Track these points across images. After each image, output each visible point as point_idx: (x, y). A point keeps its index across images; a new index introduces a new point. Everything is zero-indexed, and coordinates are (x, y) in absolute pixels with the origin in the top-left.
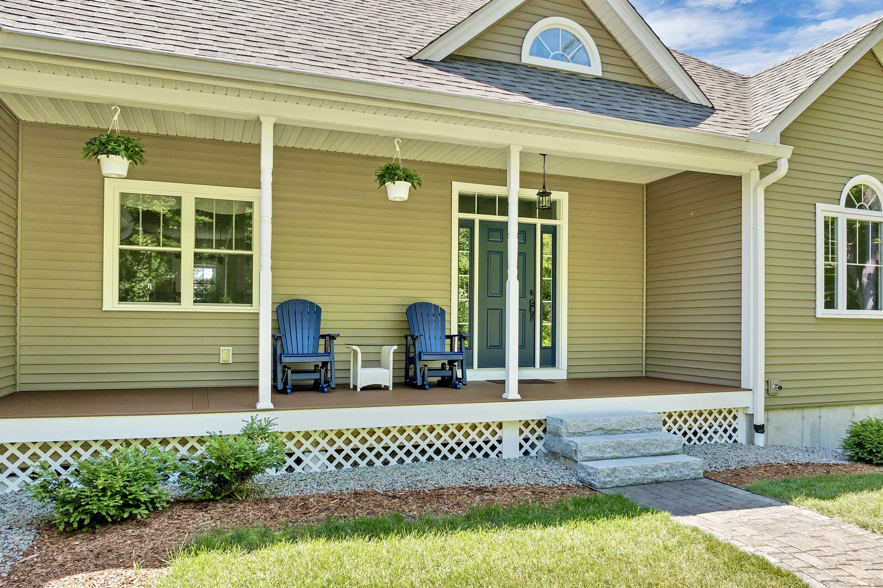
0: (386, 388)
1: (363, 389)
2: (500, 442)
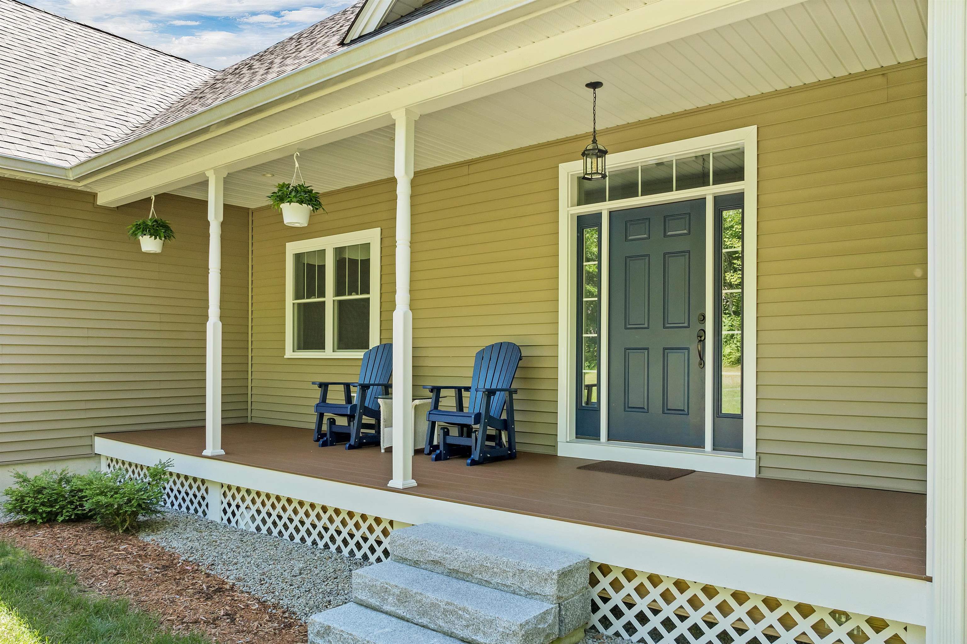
1: (386, 451)
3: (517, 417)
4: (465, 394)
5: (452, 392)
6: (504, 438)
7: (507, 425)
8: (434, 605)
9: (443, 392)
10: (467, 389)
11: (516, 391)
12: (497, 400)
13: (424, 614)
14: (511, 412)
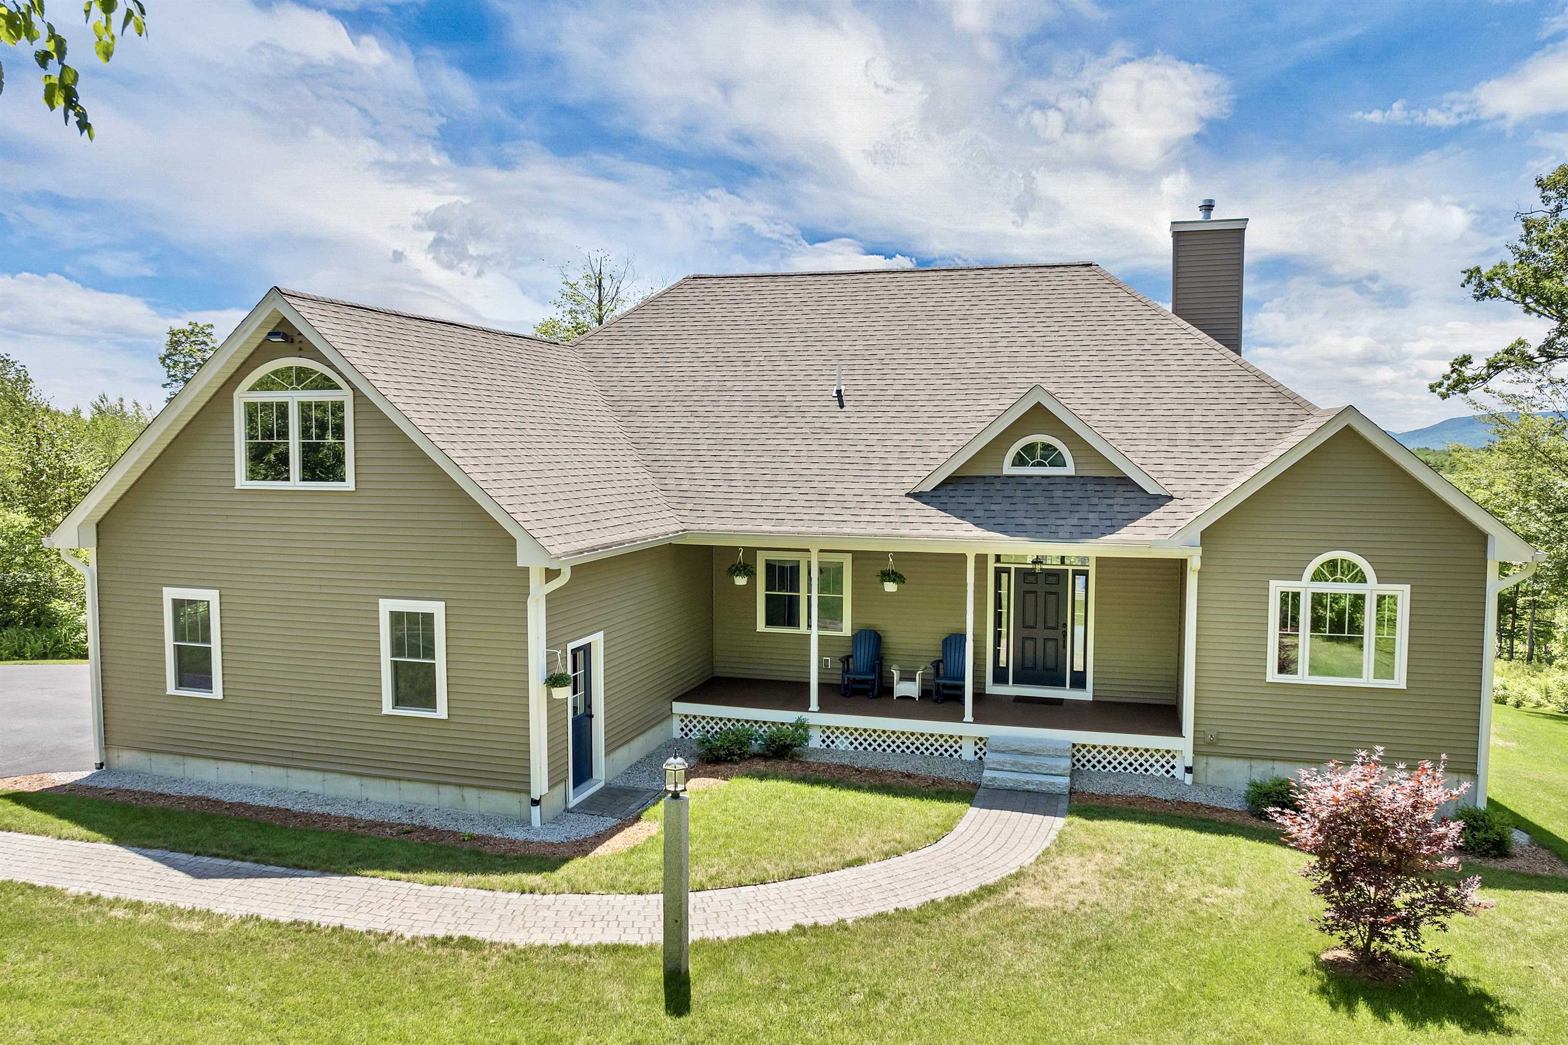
0: (914, 699)
1: (898, 698)
2: (961, 748)
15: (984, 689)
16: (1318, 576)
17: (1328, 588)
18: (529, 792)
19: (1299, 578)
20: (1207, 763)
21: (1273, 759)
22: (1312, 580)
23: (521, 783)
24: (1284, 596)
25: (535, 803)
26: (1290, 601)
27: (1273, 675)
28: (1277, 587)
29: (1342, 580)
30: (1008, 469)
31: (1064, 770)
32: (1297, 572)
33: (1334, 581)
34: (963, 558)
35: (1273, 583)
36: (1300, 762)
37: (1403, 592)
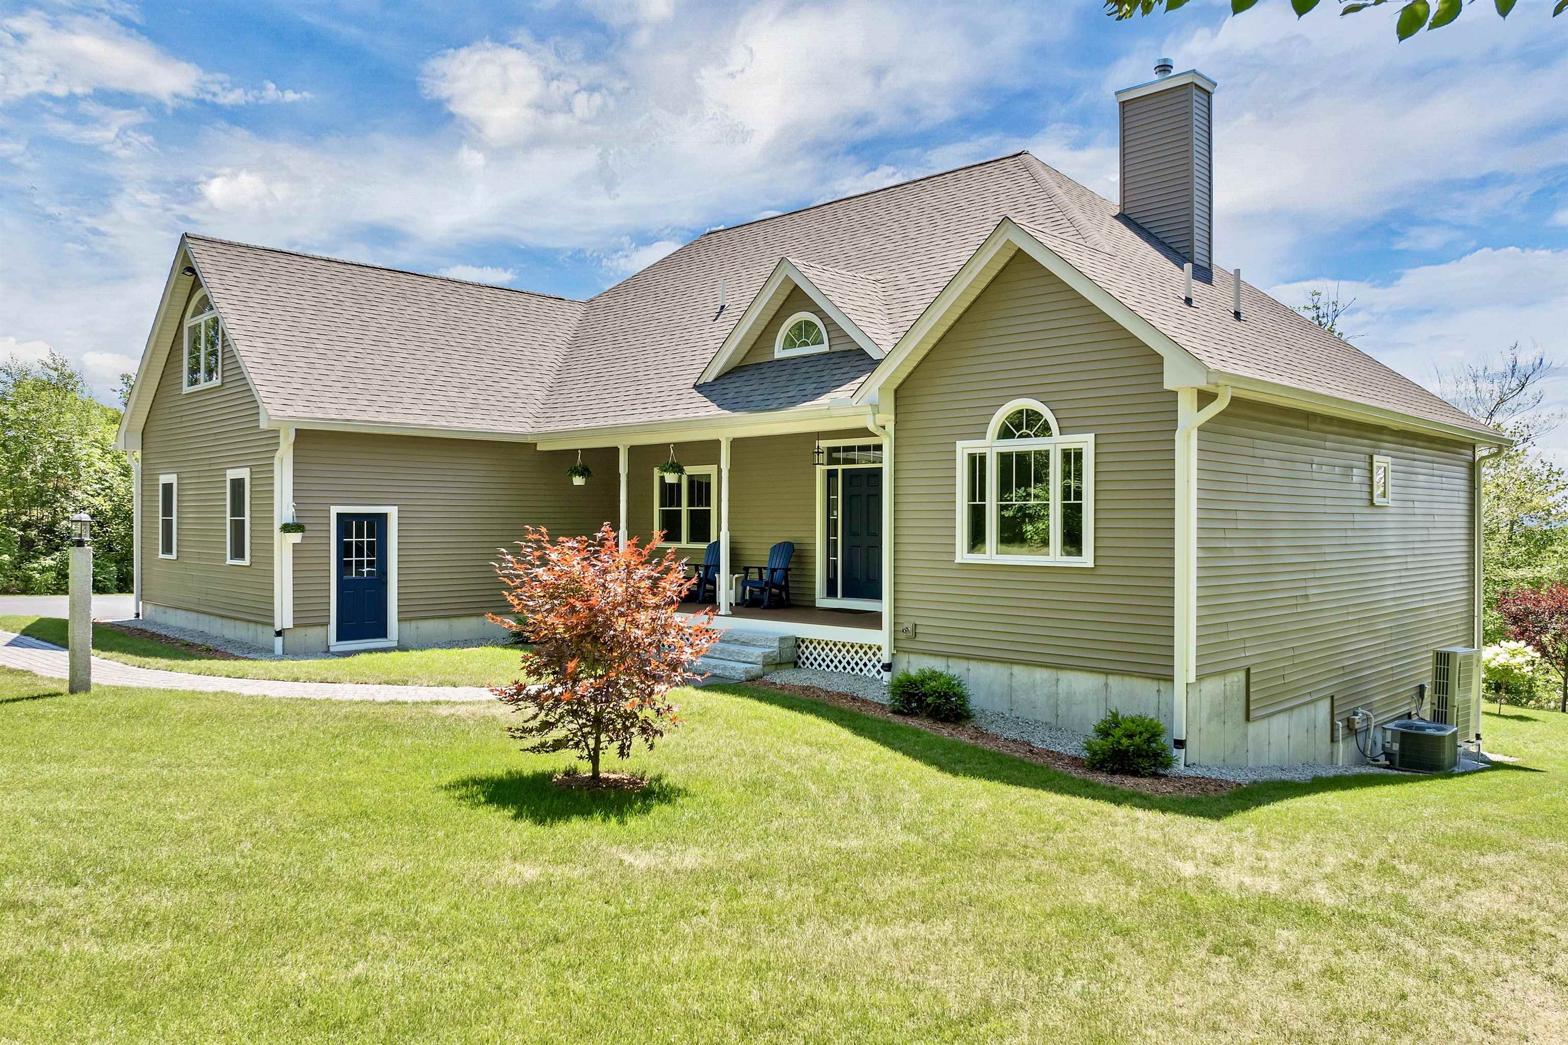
3: (790, 585)
4: (764, 571)
5: (756, 570)
6: (784, 595)
7: (785, 588)
8: (733, 651)
9: (751, 570)
10: (765, 568)
11: (790, 569)
12: (777, 575)
13: (730, 655)
14: (787, 581)
15: (814, 601)
16: (1006, 433)
17: (1015, 445)
18: (273, 625)
19: (982, 435)
20: (909, 662)
21: (968, 658)
22: (998, 438)
23: (265, 616)
24: (972, 458)
25: (279, 634)
26: (977, 463)
27: (962, 554)
28: (964, 448)
29: (1028, 436)
30: (779, 353)
31: (757, 657)
32: (980, 429)
33: (1020, 436)
34: (717, 443)
35: (960, 444)
36: (993, 661)
37: (1085, 442)
